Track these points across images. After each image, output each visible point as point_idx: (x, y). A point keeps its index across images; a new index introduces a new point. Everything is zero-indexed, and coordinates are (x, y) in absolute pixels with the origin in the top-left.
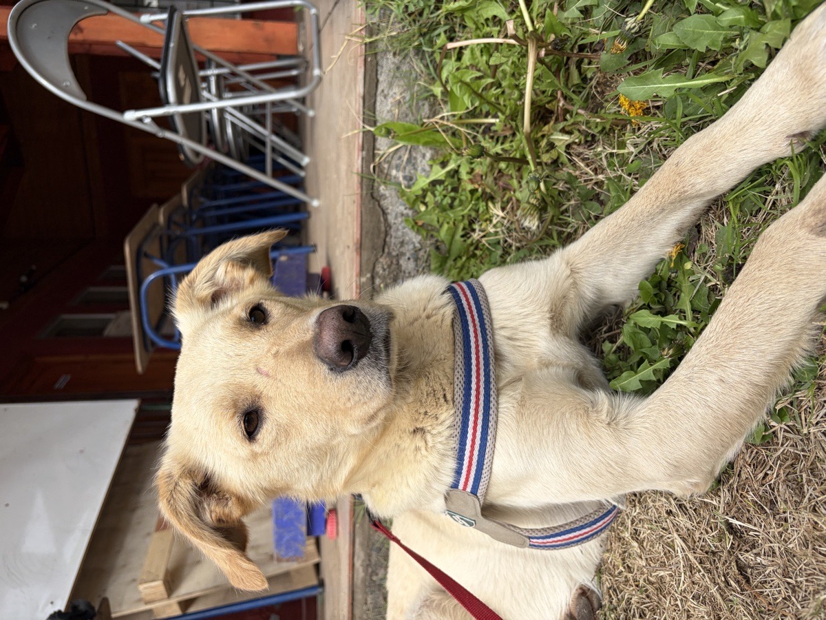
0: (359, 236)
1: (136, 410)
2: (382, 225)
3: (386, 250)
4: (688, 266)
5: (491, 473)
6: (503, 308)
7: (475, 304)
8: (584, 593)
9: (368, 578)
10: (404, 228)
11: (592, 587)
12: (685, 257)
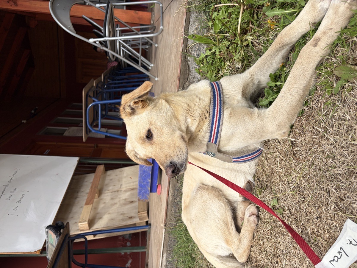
0: (179, 74)
1: (78, 161)
2: (188, 71)
3: (188, 80)
4: (285, 69)
5: (221, 136)
6: (227, 89)
7: (218, 87)
8: (249, 182)
10: (195, 72)
11: (252, 181)
12: (284, 67)
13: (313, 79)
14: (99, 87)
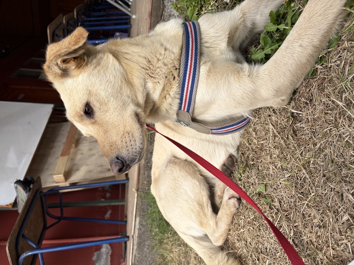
0: (150, 10)
1: (52, 108)
2: (162, 5)
3: (162, 18)
4: (292, 5)
5: (195, 103)
7: (194, 30)
8: (231, 157)
9: (146, 164)
10: (171, 8)
11: (234, 155)
12: (292, 2)
13: (338, 23)
14: (70, 25)
